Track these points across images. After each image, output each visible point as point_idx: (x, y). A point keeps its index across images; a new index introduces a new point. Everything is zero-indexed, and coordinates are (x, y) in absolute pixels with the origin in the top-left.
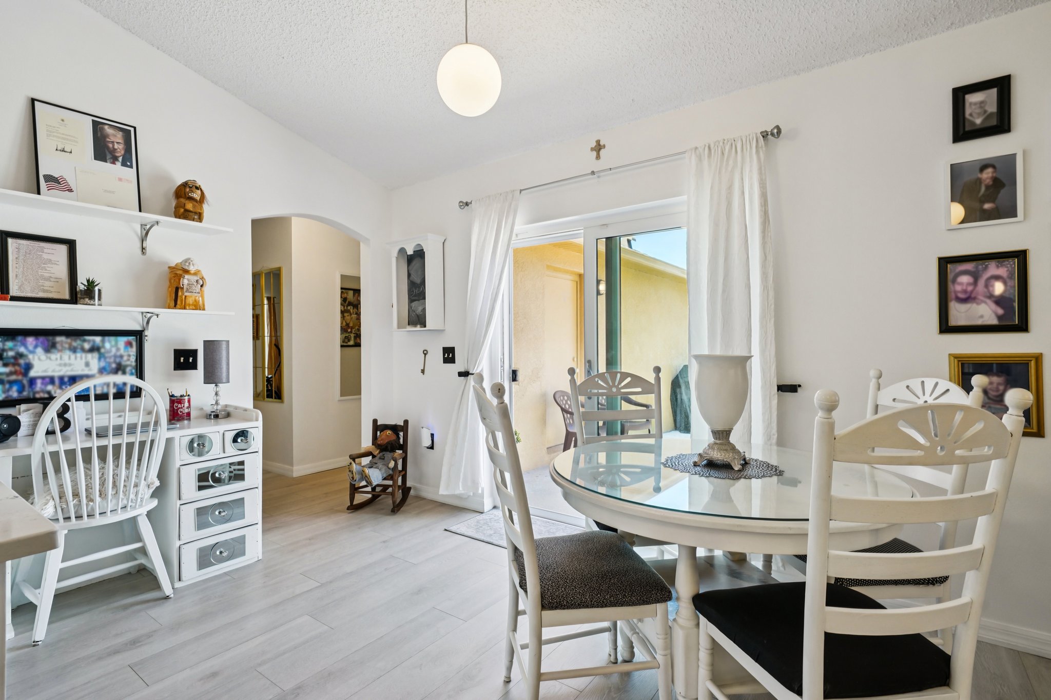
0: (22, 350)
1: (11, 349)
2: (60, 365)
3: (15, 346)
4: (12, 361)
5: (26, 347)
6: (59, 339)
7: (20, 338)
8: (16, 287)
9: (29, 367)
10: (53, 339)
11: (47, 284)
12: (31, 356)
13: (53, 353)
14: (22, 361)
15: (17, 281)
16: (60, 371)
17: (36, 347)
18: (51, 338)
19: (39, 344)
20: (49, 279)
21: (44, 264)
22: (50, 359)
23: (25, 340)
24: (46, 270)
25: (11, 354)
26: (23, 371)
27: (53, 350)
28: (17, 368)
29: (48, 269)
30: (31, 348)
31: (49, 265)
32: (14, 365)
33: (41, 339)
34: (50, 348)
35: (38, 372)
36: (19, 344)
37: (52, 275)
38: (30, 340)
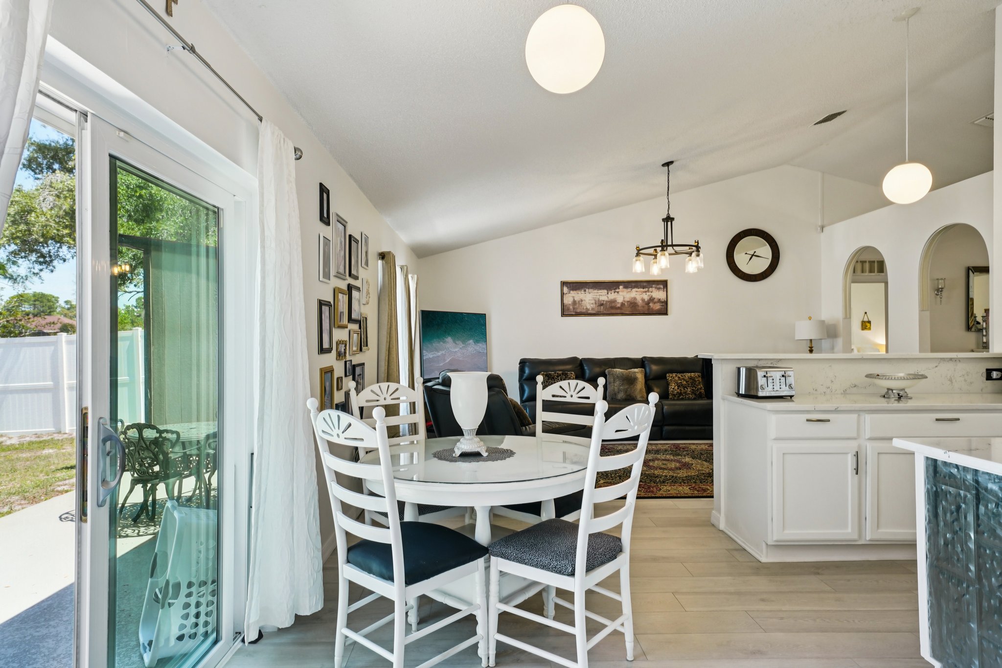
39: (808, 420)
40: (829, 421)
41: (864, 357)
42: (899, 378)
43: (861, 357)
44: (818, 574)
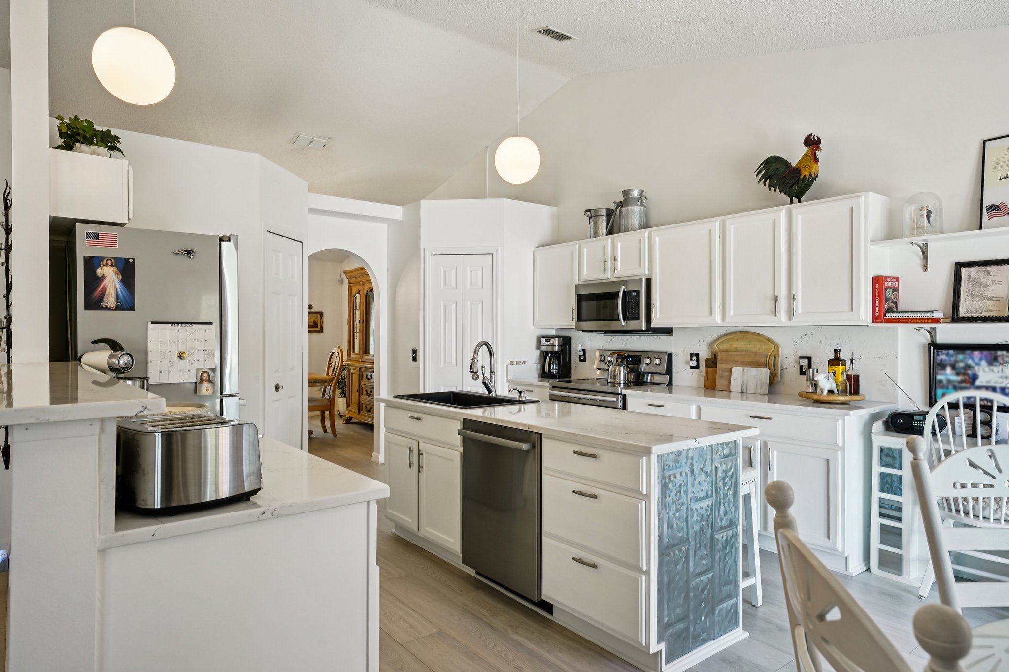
0: (970, 362)
1: (962, 361)
2: (1001, 377)
3: (965, 358)
4: (962, 371)
5: (973, 360)
6: (999, 353)
7: (968, 352)
8: (965, 309)
9: (975, 377)
10: (996, 353)
11: (990, 303)
12: (976, 368)
13: (996, 366)
14: (970, 372)
15: (966, 304)
16: (1001, 383)
17: (981, 360)
18: (993, 352)
19: (984, 357)
20: (991, 299)
21: (989, 286)
22: (992, 371)
23: (972, 353)
24: (990, 291)
25: (962, 365)
26: (971, 380)
27: (995, 363)
28: (967, 377)
29: (992, 290)
30: (977, 360)
31: (993, 286)
32: (965, 374)
33: (985, 353)
34: (993, 361)
35: (982, 382)
36: (968, 357)
37: (995, 295)
38: (977, 353)
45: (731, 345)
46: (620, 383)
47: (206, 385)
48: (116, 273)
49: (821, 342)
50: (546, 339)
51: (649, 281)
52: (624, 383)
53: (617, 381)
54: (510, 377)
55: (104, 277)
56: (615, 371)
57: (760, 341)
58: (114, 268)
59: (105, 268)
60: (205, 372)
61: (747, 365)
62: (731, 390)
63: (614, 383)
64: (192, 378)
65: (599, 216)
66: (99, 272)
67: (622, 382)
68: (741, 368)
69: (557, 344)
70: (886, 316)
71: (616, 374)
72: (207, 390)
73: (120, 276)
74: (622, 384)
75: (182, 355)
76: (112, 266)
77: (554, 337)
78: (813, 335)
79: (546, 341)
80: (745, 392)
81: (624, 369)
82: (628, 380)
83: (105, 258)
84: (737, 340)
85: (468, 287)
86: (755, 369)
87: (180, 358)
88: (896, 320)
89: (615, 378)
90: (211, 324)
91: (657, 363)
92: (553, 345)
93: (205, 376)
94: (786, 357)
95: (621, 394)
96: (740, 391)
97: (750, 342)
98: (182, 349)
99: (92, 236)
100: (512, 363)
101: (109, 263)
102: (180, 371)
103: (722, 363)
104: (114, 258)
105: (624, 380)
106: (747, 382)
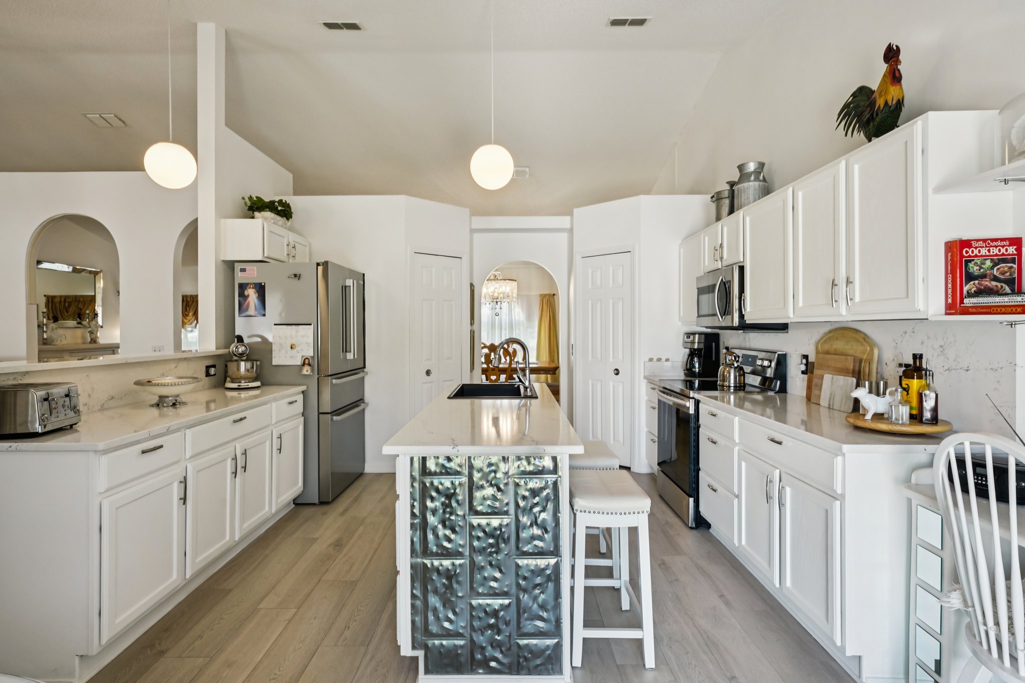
39: (144, 452)
40: (161, 447)
41: (128, 362)
42: (170, 384)
43: (124, 362)
44: (162, 653)
45: (832, 345)
46: (729, 387)
47: (307, 368)
48: (255, 293)
49: (923, 343)
50: (687, 336)
51: (742, 269)
52: (734, 387)
53: (726, 384)
54: (646, 374)
55: (248, 296)
56: (724, 372)
57: (857, 341)
58: (254, 290)
59: (249, 290)
60: (307, 358)
61: (838, 372)
62: (821, 404)
63: (723, 386)
64: (299, 362)
65: (723, 198)
66: (246, 293)
67: (732, 385)
68: (831, 376)
69: (697, 340)
70: (963, 303)
71: (725, 376)
72: (307, 371)
73: (257, 294)
74: (732, 388)
75: (293, 346)
76: (253, 288)
77: (694, 334)
78: (913, 332)
79: (687, 338)
80: (831, 407)
81: (735, 371)
82: (740, 383)
83: (248, 284)
84: (837, 339)
85: (611, 286)
86: (842, 377)
87: (292, 348)
88: (974, 310)
89: (724, 381)
90: (311, 324)
91: (766, 365)
92: (693, 342)
93: (307, 361)
94: (886, 364)
95: (693, 398)
96: (827, 406)
97: (848, 341)
98: (294, 342)
99: (243, 270)
100: (651, 360)
101: (251, 286)
102: (291, 357)
103: (817, 369)
104: (254, 283)
105: (734, 384)
106: (834, 395)
